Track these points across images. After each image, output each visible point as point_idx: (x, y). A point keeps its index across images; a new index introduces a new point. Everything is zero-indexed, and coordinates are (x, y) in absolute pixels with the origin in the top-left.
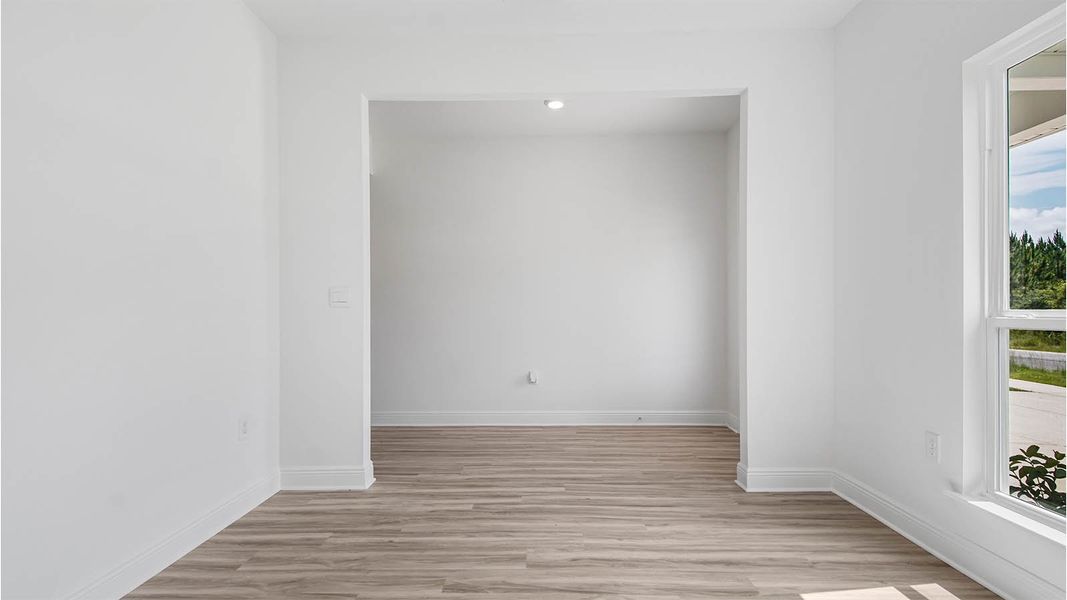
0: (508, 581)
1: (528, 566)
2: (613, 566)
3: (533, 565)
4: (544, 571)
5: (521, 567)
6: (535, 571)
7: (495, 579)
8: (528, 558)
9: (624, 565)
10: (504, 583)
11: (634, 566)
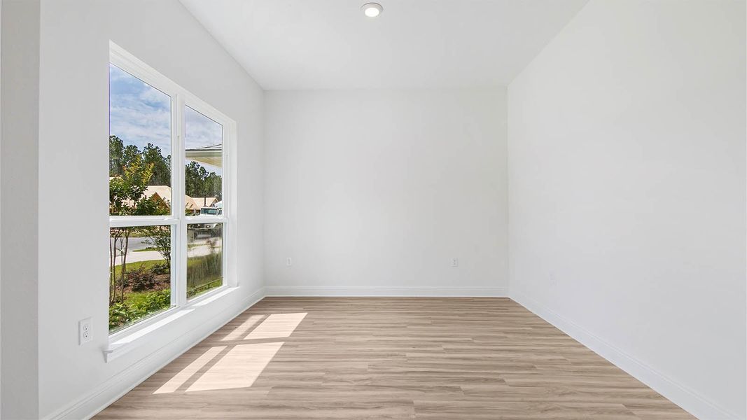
0: (423, 393)
1: (412, 403)
2: (352, 403)
3: (409, 403)
4: (401, 398)
5: (417, 402)
6: (408, 399)
7: (432, 394)
8: (413, 409)
9: (342, 404)
10: (425, 391)
11: (336, 404)
